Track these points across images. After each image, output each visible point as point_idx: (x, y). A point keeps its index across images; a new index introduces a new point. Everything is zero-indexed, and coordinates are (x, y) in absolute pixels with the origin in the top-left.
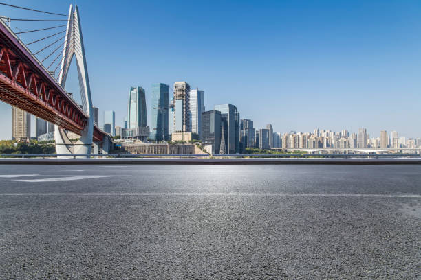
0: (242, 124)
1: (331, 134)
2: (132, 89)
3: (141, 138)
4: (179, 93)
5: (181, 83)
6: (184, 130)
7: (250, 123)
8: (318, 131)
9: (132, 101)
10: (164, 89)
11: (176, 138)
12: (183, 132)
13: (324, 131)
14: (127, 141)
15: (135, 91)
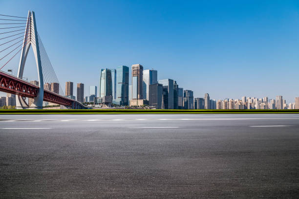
0: (185, 94)
1: (255, 100)
2: (102, 70)
3: (107, 103)
4: (135, 72)
5: (137, 65)
6: (139, 97)
7: (191, 93)
8: (245, 98)
9: (102, 78)
10: (126, 70)
11: (133, 103)
12: (138, 99)
13: (250, 98)
14: (96, 106)
15: (104, 72)
